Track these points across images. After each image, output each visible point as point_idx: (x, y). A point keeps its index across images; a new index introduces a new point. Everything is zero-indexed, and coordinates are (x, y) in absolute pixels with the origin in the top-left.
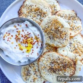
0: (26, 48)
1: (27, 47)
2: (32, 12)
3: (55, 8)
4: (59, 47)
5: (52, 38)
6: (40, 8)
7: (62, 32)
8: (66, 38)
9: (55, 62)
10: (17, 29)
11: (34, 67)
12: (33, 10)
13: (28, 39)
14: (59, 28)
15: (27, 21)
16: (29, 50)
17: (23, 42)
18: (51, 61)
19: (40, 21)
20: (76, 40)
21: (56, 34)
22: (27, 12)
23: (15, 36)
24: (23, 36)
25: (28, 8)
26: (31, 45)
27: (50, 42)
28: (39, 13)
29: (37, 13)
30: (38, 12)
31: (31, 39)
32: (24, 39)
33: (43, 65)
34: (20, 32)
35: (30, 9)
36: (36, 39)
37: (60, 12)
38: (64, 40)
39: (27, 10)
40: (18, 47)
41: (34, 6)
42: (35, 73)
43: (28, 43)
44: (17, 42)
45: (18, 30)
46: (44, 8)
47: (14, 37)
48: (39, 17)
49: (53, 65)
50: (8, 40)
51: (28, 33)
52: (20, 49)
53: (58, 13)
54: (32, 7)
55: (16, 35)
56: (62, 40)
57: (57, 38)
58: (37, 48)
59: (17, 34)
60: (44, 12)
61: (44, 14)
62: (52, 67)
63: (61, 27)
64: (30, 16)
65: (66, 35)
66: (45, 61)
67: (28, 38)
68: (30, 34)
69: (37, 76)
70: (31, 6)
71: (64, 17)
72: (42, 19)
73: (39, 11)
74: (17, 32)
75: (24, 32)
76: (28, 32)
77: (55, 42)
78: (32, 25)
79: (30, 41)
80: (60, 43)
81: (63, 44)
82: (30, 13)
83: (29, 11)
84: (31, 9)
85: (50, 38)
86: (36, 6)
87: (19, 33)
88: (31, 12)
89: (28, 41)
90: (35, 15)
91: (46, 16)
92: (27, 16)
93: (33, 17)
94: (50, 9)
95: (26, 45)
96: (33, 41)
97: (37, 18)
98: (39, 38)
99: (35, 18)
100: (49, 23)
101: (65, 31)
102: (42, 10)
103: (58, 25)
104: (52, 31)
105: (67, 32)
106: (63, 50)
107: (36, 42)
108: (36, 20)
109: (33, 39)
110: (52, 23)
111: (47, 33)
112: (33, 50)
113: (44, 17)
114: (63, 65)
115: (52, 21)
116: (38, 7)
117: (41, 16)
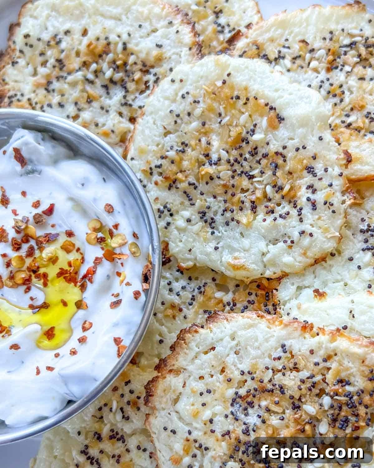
0: (37, 317)
1: (45, 306)
2: (70, 78)
3: (223, 20)
4: (285, 275)
5: (219, 218)
6: (113, 38)
7: (280, 161)
8: (320, 197)
9: (264, 390)
11: (118, 459)
12: (76, 63)
13: (41, 249)
14: (258, 137)
16: (60, 326)
17: (12, 277)
18: (230, 392)
19: (126, 125)
21: (245, 183)
22: (38, 86)
25: (41, 59)
26: (73, 293)
27: (210, 248)
28: (109, 73)
29: (96, 73)
30: (105, 66)
31: (67, 249)
32: (13, 255)
33: (182, 429)
35: (52, 61)
36: (101, 240)
37: (252, 34)
38: (307, 211)
39: (35, 74)
41: (77, 36)
43: (45, 276)
46: (137, 35)
48: (118, 95)
49: (253, 419)
51: (39, 211)
53: (241, 44)
54: (63, 45)
56: (294, 212)
57: (254, 208)
58: (116, 304)
60: (143, 56)
61: (147, 72)
62: (246, 432)
64: (61, 105)
65: (310, 170)
66: (193, 392)
67: (39, 243)
68: (50, 211)
70: (56, 41)
71: (287, 62)
72: (136, 105)
73: (111, 56)
75: (11, 207)
76: (37, 205)
77: (246, 242)
79: (62, 263)
80: (281, 244)
81: (307, 241)
82: (56, 85)
83: (48, 76)
84: (59, 61)
85: (212, 223)
86: (85, 33)
88: (58, 78)
89: (45, 266)
90: (87, 92)
91: (158, 79)
92: (42, 108)
93: (75, 109)
94: (178, 32)
95: (32, 299)
96: (83, 259)
97: (105, 106)
98: (119, 227)
99: (91, 109)
100: (182, 119)
101: (304, 148)
102: (129, 46)
103: (243, 119)
104: (216, 164)
105: (312, 146)
106: (316, 291)
107: (104, 259)
108: (100, 125)
109: (76, 248)
110: (203, 112)
111: (185, 192)
112: (87, 325)
113: (148, 92)
114: (332, 407)
115: (201, 99)
116: (102, 37)
117: (127, 91)
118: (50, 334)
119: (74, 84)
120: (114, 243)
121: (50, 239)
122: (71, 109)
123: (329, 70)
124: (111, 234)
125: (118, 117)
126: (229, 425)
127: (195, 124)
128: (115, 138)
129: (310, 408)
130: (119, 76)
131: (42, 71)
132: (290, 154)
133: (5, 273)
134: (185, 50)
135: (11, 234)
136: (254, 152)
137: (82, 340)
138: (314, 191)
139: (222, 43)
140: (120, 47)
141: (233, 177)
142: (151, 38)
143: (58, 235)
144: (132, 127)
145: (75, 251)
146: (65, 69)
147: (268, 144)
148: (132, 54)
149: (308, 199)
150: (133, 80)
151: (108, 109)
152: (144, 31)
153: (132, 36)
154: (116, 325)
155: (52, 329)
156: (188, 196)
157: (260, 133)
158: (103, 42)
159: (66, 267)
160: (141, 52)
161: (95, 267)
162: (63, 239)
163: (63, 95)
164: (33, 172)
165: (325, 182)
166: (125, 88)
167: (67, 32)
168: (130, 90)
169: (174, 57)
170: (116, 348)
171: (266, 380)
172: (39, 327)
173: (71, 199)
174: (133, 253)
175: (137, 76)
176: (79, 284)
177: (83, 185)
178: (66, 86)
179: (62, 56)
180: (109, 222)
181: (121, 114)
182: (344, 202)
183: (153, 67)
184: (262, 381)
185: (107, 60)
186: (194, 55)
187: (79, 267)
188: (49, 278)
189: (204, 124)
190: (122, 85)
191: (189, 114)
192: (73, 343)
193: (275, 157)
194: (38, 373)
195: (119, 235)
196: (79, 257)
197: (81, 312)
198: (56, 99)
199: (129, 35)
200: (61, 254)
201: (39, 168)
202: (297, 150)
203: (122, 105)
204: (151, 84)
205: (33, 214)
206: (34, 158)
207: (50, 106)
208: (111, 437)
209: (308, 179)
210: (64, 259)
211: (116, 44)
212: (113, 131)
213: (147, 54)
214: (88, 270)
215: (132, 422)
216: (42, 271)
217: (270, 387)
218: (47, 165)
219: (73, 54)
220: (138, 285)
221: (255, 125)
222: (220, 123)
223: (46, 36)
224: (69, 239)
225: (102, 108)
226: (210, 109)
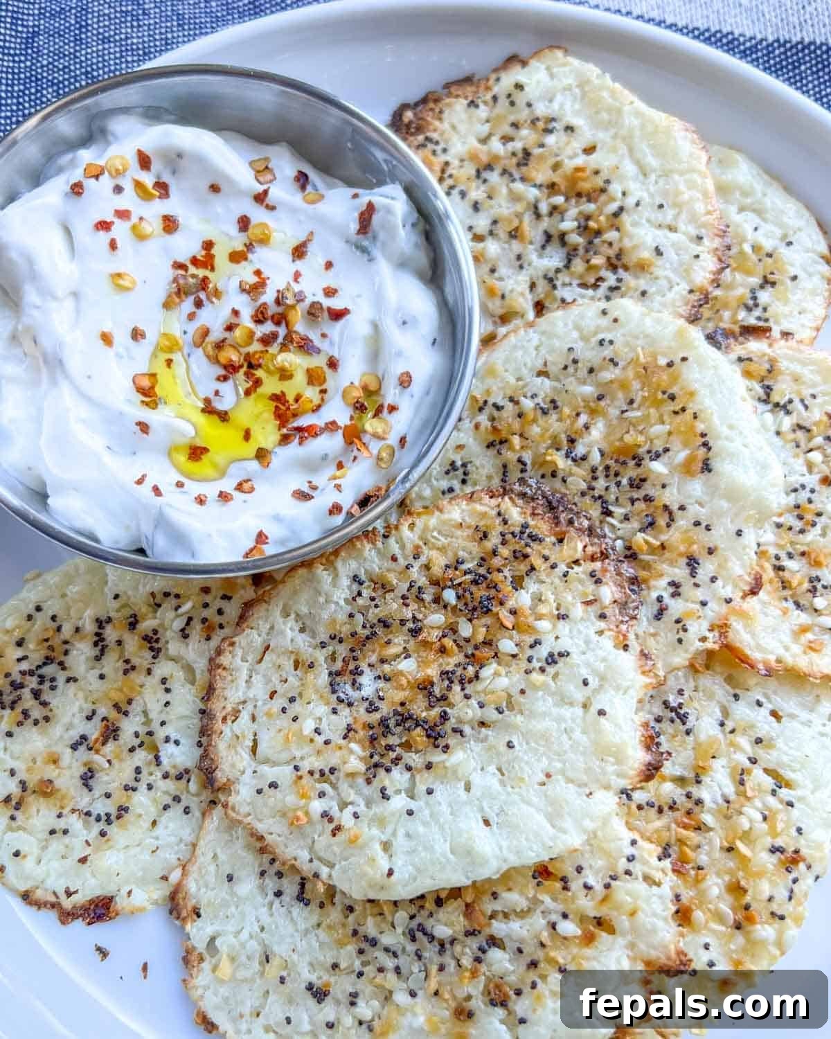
0: (202, 419)
1: (223, 416)
2: (519, 186)
3: (764, 297)
6: (615, 189)
10: (260, 198)
11: (129, 668)
12: (542, 174)
13: (284, 347)
14: (658, 467)
15: (409, 191)
16: (217, 455)
17: (219, 346)
19: (526, 303)
20: (762, 722)
22: (473, 157)
23: (196, 250)
24: (254, 290)
25: (507, 129)
26: (267, 434)
28: (568, 225)
29: (554, 209)
30: (573, 212)
31: (314, 377)
32: (246, 320)
34: (264, 241)
35: (518, 145)
36: (360, 408)
37: (781, 348)
39: (484, 141)
40: (140, 359)
41: (577, 144)
42: (93, 730)
43: (258, 383)
44: (167, 305)
45: (258, 215)
46: (646, 212)
47: (185, 246)
48: (553, 260)
50: (104, 226)
51: (327, 302)
52: (146, 383)
53: (755, 346)
54: (550, 140)
55: (208, 245)
58: (302, 496)
59: (228, 239)
60: (627, 243)
61: (613, 268)
63: (682, 456)
64: (476, 207)
67: (289, 338)
68: (337, 315)
69: (87, 778)
70: (547, 126)
71: (787, 422)
72: (562, 292)
73: (591, 207)
74: (244, 223)
75: (300, 265)
76: (330, 292)
78: (422, 259)
79: (291, 388)
82: (494, 177)
83: (496, 158)
84: (527, 153)
86: (590, 150)
87: (249, 247)
88: (505, 172)
89: (269, 372)
90: (521, 222)
91: (617, 288)
92: (452, 187)
93: (488, 228)
94: (697, 257)
95: (217, 393)
96: (319, 407)
97: (524, 258)
98: (395, 414)
99: (506, 246)
102: (624, 217)
103: (658, 429)
107: (340, 432)
108: (496, 275)
109: (324, 387)
112: (246, 486)
113: (590, 292)
116: (604, 175)
117: (567, 266)
118: (197, 453)
119: (515, 198)
120: (370, 425)
121: (305, 346)
122: (482, 224)
123: (826, 482)
124: (378, 412)
125: (525, 287)
128: (496, 306)
130: (575, 239)
131: (496, 146)
133: (217, 334)
134: (683, 287)
135: (269, 297)
136: (638, 483)
137: (224, 497)
139: (735, 322)
140: (613, 207)
141: (584, 494)
142: (659, 232)
143: (319, 351)
144: (531, 315)
145: (318, 389)
146: (524, 169)
147: (664, 487)
148: (618, 229)
150: (588, 261)
151: (525, 265)
152: (659, 216)
153: (640, 208)
154: (277, 519)
155: (205, 450)
157: (664, 464)
158: (599, 182)
159: (290, 398)
160: (631, 237)
161: (323, 430)
162: (319, 362)
163: (490, 197)
164: (364, 250)
166: (569, 261)
167: (569, 129)
168: (573, 269)
169: (663, 282)
170: (251, 544)
172: (193, 433)
173: (376, 326)
174: (379, 459)
175: (598, 260)
176: (285, 431)
177: (404, 323)
178: (504, 191)
179: (536, 151)
180: (391, 394)
181: (533, 286)
183: (626, 268)
185: (581, 208)
186: (687, 304)
187: (304, 412)
188: (259, 390)
190: (568, 254)
192: (211, 490)
193: (660, 511)
194: (140, 482)
195: (386, 422)
196: (316, 399)
197: (255, 465)
198: (477, 193)
199: (638, 204)
200: (300, 378)
201: (376, 253)
203: (545, 277)
204: (604, 286)
205: (316, 299)
206: (382, 236)
207: (463, 194)
208: (146, 638)
210: (297, 385)
211: (613, 199)
212: (503, 297)
213: (635, 247)
214: (311, 426)
215: (187, 645)
216: (259, 373)
218: (388, 258)
219: (552, 161)
220: (347, 500)
221: (666, 450)
222: (623, 412)
223: (541, 110)
224: (326, 368)
225: (519, 257)
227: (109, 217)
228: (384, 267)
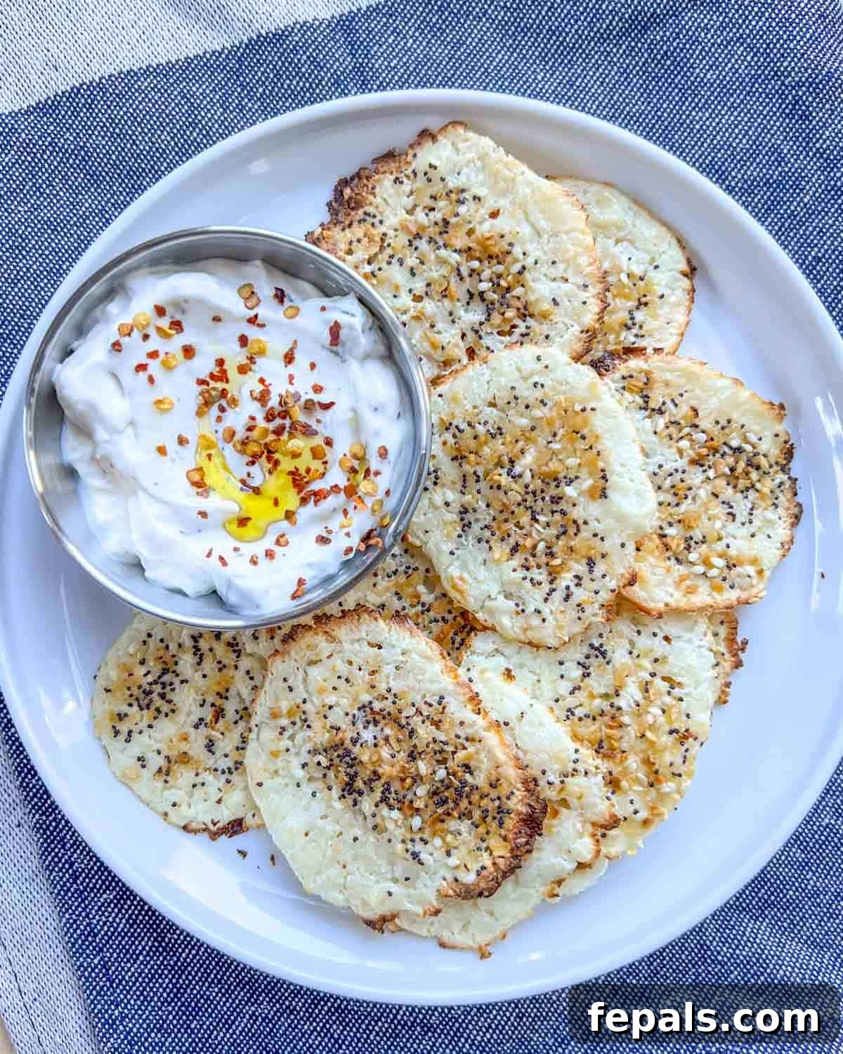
0: (242, 496)
1: (257, 491)
2: (443, 252)
3: (639, 316)
4: (493, 629)
5: (476, 528)
6: (517, 251)
7: (572, 530)
8: (579, 595)
9: (396, 721)
10: (253, 320)
11: (222, 667)
12: (460, 241)
13: (291, 436)
14: (570, 491)
16: (258, 521)
17: (244, 443)
18: (366, 698)
19: (460, 353)
20: (658, 647)
21: (525, 519)
22: (405, 228)
23: (211, 367)
24: (263, 398)
25: (428, 201)
26: (291, 500)
27: (447, 547)
29: (473, 272)
30: (487, 274)
31: (316, 454)
32: (261, 423)
33: (300, 693)
34: (261, 353)
35: (437, 216)
36: (354, 471)
37: (655, 362)
38: (558, 596)
39: (410, 212)
40: (189, 458)
41: (484, 212)
42: (207, 713)
43: (277, 463)
44: (200, 413)
45: (252, 333)
46: (543, 269)
47: (203, 365)
48: (474, 316)
49: (367, 735)
50: (141, 367)
51: (317, 398)
52: (196, 477)
53: (634, 363)
54: (462, 210)
55: (220, 362)
56: (546, 587)
57: (515, 549)
58: (323, 540)
59: (235, 356)
60: (532, 298)
61: (523, 317)
62: (354, 741)
63: (588, 483)
64: (412, 272)
65: (591, 563)
66: (334, 669)
67: (293, 427)
68: (327, 407)
69: (210, 746)
70: (459, 197)
71: (661, 422)
72: (487, 341)
73: (500, 269)
74: (243, 341)
75: (291, 369)
76: (318, 389)
77: (482, 573)
78: (381, 349)
79: (302, 464)
80: (511, 604)
81: (536, 621)
82: (423, 245)
83: (423, 228)
84: (446, 222)
85: (466, 526)
86: (494, 215)
87: (251, 359)
88: (431, 240)
89: (285, 454)
90: (449, 283)
91: (527, 334)
92: (392, 257)
93: (424, 289)
94: (585, 303)
95: (249, 475)
96: (324, 474)
97: (455, 313)
98: (379, 477)
99: (439, 304)
100: (517, 404)
101: (602, 539)
102: (527, 274)
103: (572, 462)
104: (513, 477)
105: (610, 545)
106: (508, 671)
107: (342, 493)
108: (435, 329)
109: (325, 459)
110: (542, 418)
111: (464, 476)
112: (282, 540)
113: (508, 338)
114: (442, 781)
115: (550, 404)
116: (508, 239)
117: (488, 320)
118: (243, 522)
119: (442, 262)
120: (363, 484)
121: (308, 432)
122: (419, 286)
123: (693, 462)
124: (367, 475)
125: (458, 338)
126: (344, 723)
127: (524, 422)
128: (439, 355)
129: (423, 767)
130: (491, 296)
131: (420, 216)
132: (585, 533)
133: (241, 434)
134: (576, 329)
135: (274, 402)
136: (556, 500)
137: (269, 553)
138: (578, 585)
139: (619, 343)
140: (516, 268)
141: (519, 504)
142: (554, 285)
143: (315, 433)
144: (465, 361)
145: (321, 461)
146: (445, 236)
147: (574, 505)
148: (523, 286)
149: (568, 588)
150: (503, 314)
151: (457, 321)
152: (553, 272)
153: (538, 265)
154: (310, 565)
155: (248, 519)
156: (464, 480)
157: (576, 489)
158: (504, 245)
159: (303, 472)
160: (533, 291)
161: (329, 493)
162: (318, 441)
163: (422, 263)
164: (337, 354)
165: (594, 586)
166: (489, 315)
167: (476, 198)
168: (492, 322)
169: (561, 325)
170: (296, 587)
171: (404, 714)
172: (238, 509)
173: (354, 410)
174: (373, 511)
175: (510, 314)
176: (302, 495)
177: (376, 409)
178: (433, 257)
179: (453, 220)
180: (374, 464)
181: (463, 336)
182: (595, 615)
183: (531, 316)
184: (400, 711)
185: (494, 269)
186: (580, 340)
187: (314, 480)
188: (279, 468)
189: (533, 429)
190: (488, 309)
191: (527, 407)
192: (259, 549)
193: (571, 523)
194: (209, 555)
195: (373, 483)
196: (321, 470)
197: (285, 524)
198: (411, 261)
199: (536, 263)
200: (307, 455)
201: (347, 357)
202: (595, 535)
203: (472, 329)
204: (517, 331)
205: (308, 397)
207: (401, 262)
208: (229, 644)
209: (581, 568)
210: (306, 461)
211: (516, 261)
212: (443, 348)
213: (537, 300)
214: (321, 490)
216: (277, 456)
217: (403, 722)
219: (465, 229)
220: (355, 541)
221: (577, 478)
222: (549, 443)
223: (452, 183)
224: (324, 446)
225: (451, 314)
226: (550, 423)
227: (144, 360)
228: (354, 366)
